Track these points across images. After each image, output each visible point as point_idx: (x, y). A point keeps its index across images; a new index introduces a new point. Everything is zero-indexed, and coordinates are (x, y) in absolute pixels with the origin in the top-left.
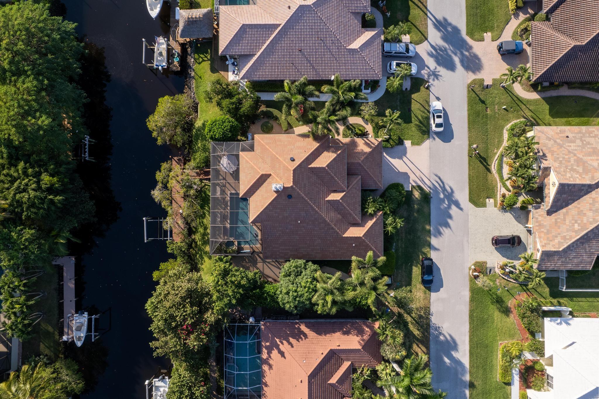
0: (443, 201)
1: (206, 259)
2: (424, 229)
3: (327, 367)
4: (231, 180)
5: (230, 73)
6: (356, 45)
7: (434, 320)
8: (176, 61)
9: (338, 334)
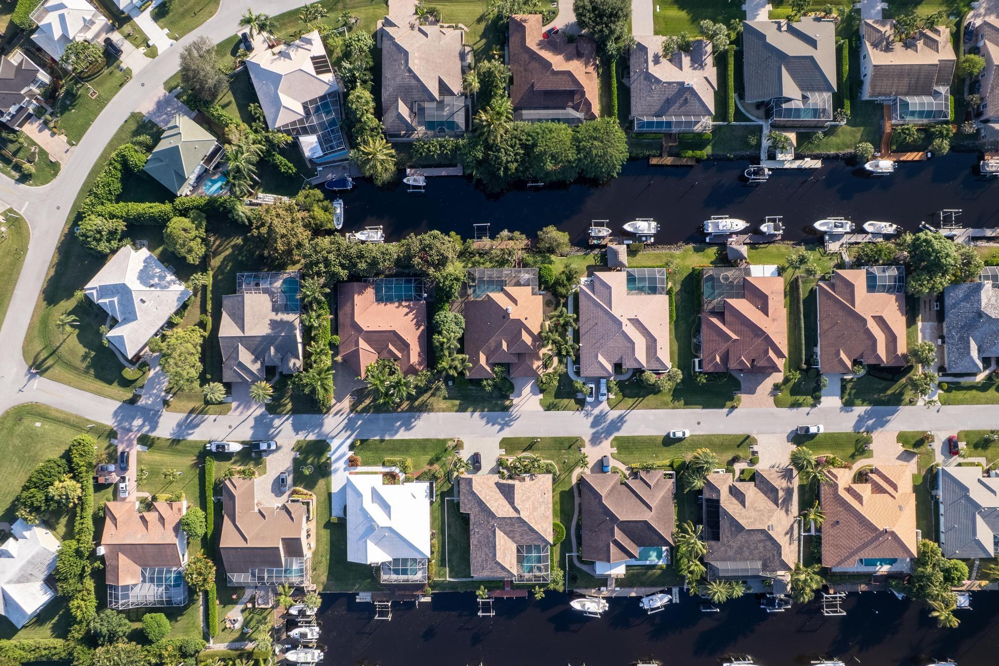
0: (503, 420)
1: (463, 264)
2: (485, 407)
3: (399, 343)
4: (514, 281)
5: (586, 279)
6: (601, 358)
7: (425, 415)
8: (595, 242)
9: (419, 350)
